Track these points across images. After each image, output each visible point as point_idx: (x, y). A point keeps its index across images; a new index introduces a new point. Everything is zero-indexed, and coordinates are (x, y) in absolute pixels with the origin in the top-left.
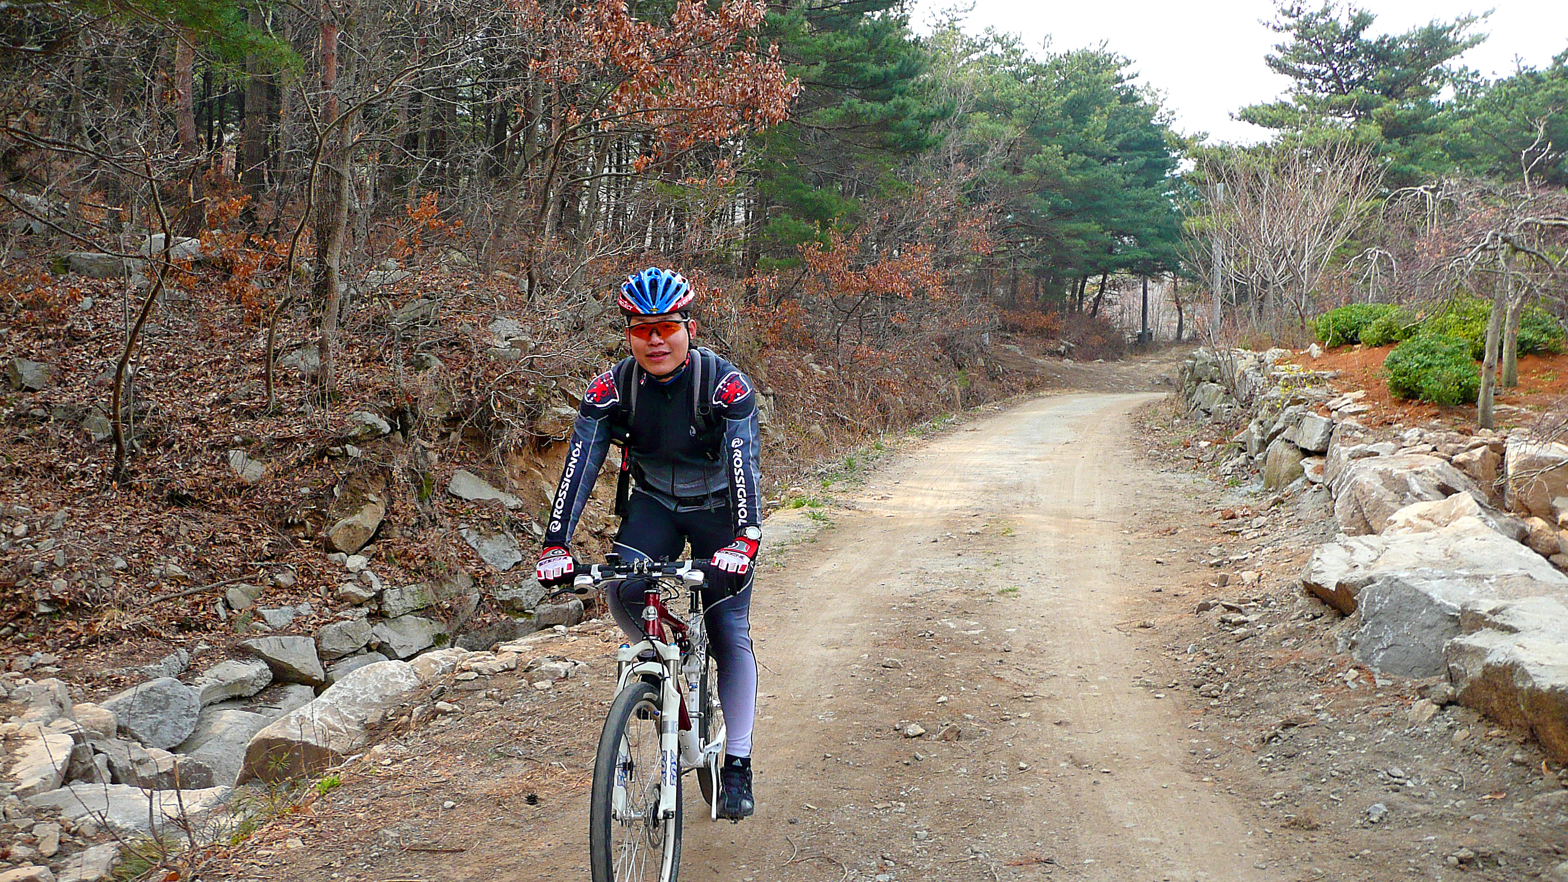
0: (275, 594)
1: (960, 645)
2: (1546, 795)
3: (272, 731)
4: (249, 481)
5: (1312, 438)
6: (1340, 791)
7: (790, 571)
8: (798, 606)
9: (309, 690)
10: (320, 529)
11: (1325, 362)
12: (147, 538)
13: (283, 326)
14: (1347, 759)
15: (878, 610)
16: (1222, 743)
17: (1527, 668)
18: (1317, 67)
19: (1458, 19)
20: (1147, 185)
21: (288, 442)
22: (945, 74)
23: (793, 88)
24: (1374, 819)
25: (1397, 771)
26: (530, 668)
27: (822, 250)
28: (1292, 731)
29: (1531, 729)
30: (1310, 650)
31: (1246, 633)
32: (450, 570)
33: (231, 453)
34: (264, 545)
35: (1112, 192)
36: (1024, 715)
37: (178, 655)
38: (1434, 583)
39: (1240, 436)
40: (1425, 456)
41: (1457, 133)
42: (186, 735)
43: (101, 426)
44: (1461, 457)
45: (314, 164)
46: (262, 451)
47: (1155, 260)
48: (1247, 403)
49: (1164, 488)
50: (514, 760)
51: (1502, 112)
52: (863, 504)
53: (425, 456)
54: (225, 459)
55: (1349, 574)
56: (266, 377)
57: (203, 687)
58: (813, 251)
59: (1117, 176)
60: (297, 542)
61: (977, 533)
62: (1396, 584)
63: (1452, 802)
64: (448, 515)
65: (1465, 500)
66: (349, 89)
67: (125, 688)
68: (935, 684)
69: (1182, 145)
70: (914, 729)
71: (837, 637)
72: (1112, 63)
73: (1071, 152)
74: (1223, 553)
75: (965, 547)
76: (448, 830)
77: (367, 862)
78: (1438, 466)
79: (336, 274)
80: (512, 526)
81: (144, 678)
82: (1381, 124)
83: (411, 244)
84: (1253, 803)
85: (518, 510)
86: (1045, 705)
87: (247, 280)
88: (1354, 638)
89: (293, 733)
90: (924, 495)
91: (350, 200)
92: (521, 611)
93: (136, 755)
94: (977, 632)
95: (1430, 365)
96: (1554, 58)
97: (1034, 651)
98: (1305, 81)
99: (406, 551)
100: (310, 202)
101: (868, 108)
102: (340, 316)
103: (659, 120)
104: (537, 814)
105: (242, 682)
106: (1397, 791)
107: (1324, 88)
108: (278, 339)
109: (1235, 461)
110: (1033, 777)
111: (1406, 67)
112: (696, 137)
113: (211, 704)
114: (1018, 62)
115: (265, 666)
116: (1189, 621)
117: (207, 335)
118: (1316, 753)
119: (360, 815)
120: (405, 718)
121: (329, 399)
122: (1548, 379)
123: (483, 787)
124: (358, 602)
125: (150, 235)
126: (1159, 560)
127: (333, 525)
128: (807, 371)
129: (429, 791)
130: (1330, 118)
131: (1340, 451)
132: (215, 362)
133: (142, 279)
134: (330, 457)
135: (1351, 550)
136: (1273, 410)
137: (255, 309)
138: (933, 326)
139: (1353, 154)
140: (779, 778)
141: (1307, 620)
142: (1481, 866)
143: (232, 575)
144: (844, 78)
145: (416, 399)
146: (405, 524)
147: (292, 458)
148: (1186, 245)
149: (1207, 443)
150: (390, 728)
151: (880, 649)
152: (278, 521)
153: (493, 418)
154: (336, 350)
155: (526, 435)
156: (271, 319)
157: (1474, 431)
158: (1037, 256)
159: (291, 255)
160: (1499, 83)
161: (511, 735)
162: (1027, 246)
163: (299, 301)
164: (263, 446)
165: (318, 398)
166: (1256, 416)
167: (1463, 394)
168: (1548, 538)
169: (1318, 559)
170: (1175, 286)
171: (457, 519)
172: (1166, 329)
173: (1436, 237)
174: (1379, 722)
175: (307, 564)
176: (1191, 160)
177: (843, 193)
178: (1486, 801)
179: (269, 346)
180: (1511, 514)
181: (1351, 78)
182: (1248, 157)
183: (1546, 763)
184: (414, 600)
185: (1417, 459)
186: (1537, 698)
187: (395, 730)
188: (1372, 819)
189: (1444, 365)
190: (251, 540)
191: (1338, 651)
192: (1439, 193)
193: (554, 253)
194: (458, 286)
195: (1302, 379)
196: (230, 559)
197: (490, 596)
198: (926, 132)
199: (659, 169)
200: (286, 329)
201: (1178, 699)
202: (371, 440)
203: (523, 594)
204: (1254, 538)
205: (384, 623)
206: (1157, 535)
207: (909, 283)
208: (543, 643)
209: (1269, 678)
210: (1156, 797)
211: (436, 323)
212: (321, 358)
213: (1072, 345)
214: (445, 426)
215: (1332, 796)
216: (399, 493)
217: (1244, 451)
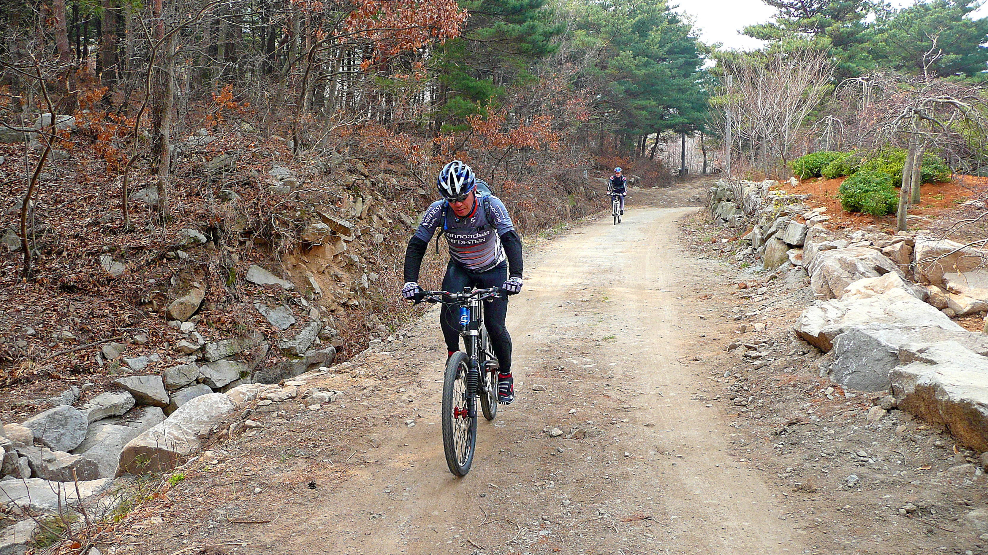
0: (135, 349)
1: (581, 375)
2: (957, 467)
3: (137, 442)
4: (114, 275)
5: (794, 237)
6: (828, 466)
9: (159, 409)
10: (162, 305)
11: (800, 189)
12: (48, 314)
13: (134, 174)
14: (830, 445)
15: (527, 352)
16: (750, 436)
17: (944, 388)
18: (791, 1)
20: (686, 76)
21: (139, 249)
22: (558, 6)
23: (464, 16)
24: (851, 485)
25: (863, 453)
26: (305, 396)
27: (482, 119)
28: (794, 427)
29: (946, 425)
30: (803, 374)
31: (761, 364)
32: (249, 330)
33: (102, 257)
34: (126, 317)
35: (664, 81)
36: (625, 421)
37: (72, 390)
38: (881, 332)
39: (749, 236)
40: (866, 248)
41: (878, 42)
42: (79, 442)
43: (14, 243)
44: (887, 249)
45: (150, 67)
46: (122, 256)
47: (690, 124)
48: (751, 214)
49: (702, 269)
50: (298, 459)
51: (904, 29)
53: (229, 256)
54: (98, 262)
55: (827, 327)
56: (122, 207)
57: (89, 410)
58: (476, 120)
59: (667, 71)
60: (148, 314)
61: (587, 301)
62: (858, 333)
63: (898, 472)
64: (247, 295)
65: (893, 277)
66: (171, 16)
67: (38, 412)
68: (567, 401)
69: (708, 51)
70: (556, 431)
73: (638, 55)
74: (741, 311)
75: (579, 309)
76: (258, 508)
77: (206, 532)
78: (875, 255)
79: (167, 139)
80: (288, 301)
81: (50, 406)
82: (831, 37)
83: (216, 119)
84: (774, 476)
85: (292, 290)
86: (638, 413)
87: (107, 144)
88: (831, 367)
89: (151, 443)
90: (552, 276)
91: (175, 90)
92: (296, 355)
93: (47, 456)
94: (591, 366)
95: (867, 191)
97: (628, 377)
98: (784, 10)
99: (220, 319)
100: (148, 93)
101: (510, 28)
102: (171, 166)
103: (376, 36)
104: (316, 495)
105: (115, 406)
106: (863, 466)
107: (795, 15)
108: (130, 182)
109: (745, 251)
110: (633, 461)
112: (401, 48)
113: (95, 421)
115: (130, 395)
116: (724, 356)
117: (83, 180)
118: (810, 442)
119: (200, 499)
120: (225, 431)
121: (166, 221)
122: (939, 198)
123: (279, 478)
124: (189, 352)
125: (41, 114)
126: (702, 316)
127: (171, 303)
129: (244, 482)
130: (800, 34)
131: (813, 246)
132: (88, 197)
133: (37, 143)
134: (167, 259)
135: (825, 310)
136: (769, 219)
137: (114, 162)
138: (552, 167)
139: (815, 56)
141: (800, 355)
142: (920, 514)
143: (106, 337)
144: (494, 8)
145: (223, 220)
146: (218, 301)
147: (142, 259)
148: (710, 114)
149: (726, 240)
150: (216, 438)
151: (530, 379)
152: (134, 301)
153: (273, 232)
154: (169, 189)
155: (295, 242)
156: (124, 169)
157: (895, 232)
158: (616, 122)
159: (137, 127)
160: (903, 11)
161: (295, 442)
162: (610, 115)
163: (143, 157)
164: (123, 252)
165: (158, 221)
166: (757, 223)
167: (888, 208)
168: (941, 298)
169: (805, 316)
170: (702, 140)
171: (252, 297)
172: (696, 167)
173: (871, 110)
174: (849, 421)
175: (155, 329)
176: (713, 60)
177: (494, 82)
178: (919, 472)
179: (124, 186)
180: (919, 284)
181: (813, 8)
182: (749, 58)
183: (956, 447)
184: (226, 350)
185: (861, 251)
186: (951, 406)
187: (219, 439)
188: (849, 485)
189: (876, 191)
190: (117, 314)
191: (821, 375)
192: (871, 82)
193: (310, 124)
194: (248, 146)
195: (787, 199)
196: (104, 326)
197: (275, 346)
198: (547, 43)
199: (376, 68)
200: (135, 176)
201: (721, 408)
202: (194, 247)
203: (297, 344)
204: (760, 301)
205: (207, 365)
206: (699, 300)
207: (537, 140)
208: (313, 379)
209: (777, 393)
210: (712, 473)
211: (234, 170)
212: (159, 194)
213: (638, 178)
214: (242, 237)
215: (823, 470)
216: (214, 282)
217: (750, 245)
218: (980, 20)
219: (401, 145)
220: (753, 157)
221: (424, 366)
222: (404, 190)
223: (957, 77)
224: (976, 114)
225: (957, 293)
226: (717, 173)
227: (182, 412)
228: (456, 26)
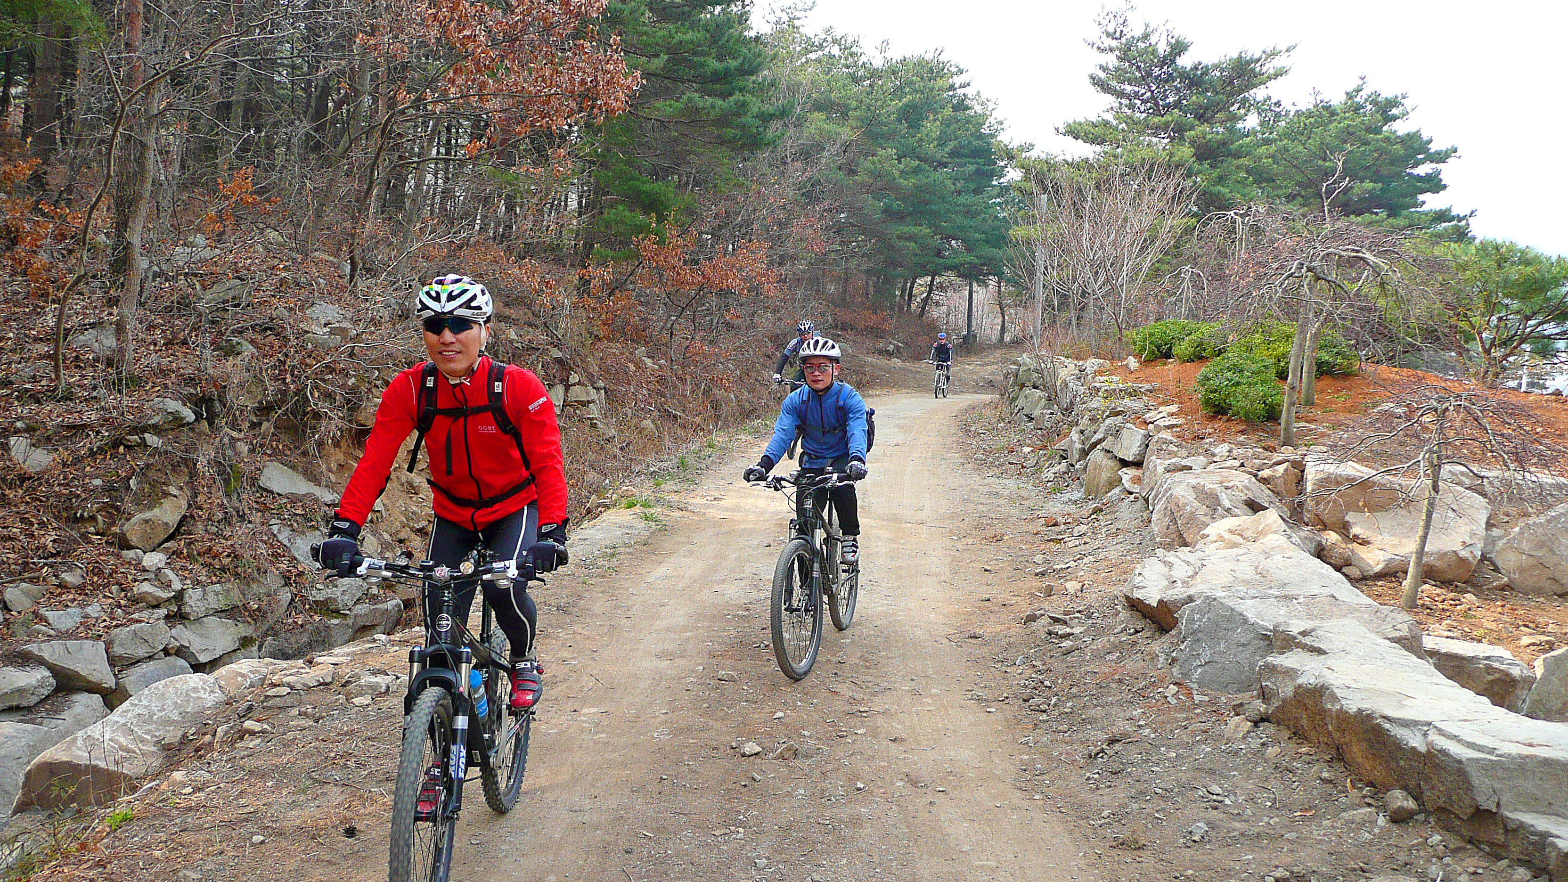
0: (60, 595)
2: (1352, 813)
3: (55, 753)
4: (31, 471)
5: (1129, 448)
6: (1163, 809)
7: (622, 575)
8: (630, 614)
9: (97, 698)
10: (113, 523)
11: (1142, 375)
13: (77, 304)
14: (1169, 775)
15: (712, 618)
16: (1050, 758)
17: (1335, 690)
18: (1136, 89)
19: (1264, 52)
20: (977, 191)
21: (79, 429)
22: (783, 72)
23: (634, 81)
24: (1196, 838)
25: (1216, 789)
26: (347, 682)
27: (658, 243)
28: (1117, 747)
29: (1338, 748)
30: (1133, 664)
31: (1072, 646)
32: (259, 569)
33: (13, 440)
34: (48, 540)
35: (943, 198)
36: (859, 732)
38: (1249, 602)
39: (1063, 444)
40: (1233, 471)
41: (1260, 158)
44: (1265, 473)
45: (115, 131)
46: (49, 439)
47: (981, 265)
48: (1068, 410)
49: (990, 493)
50: (330, 786)
51: (1300, 141)
52: (695, 505)
53: (233, 447)
54: (5, 447)
55: (1170, 592)
56: (54, 357)
58: (649, 244)
59: (948, 183)
60: (87, 538)
62: (1214, 603)
63: (1266, 819)
64: (258, 510)
65: (1272, 517)
66: (156, 52)
68: (771, 698)
69: (1010, 156)
70: (751, 747)
71: (671, 647)
72: (946, 71)
73: (905, 156)
74: (1047, 561)
76: (257, 869)
78: (1246, 481)
79: (138, 250)
82: (1193, 146)
83: (222, 221)
84: (1083, 823)
86: (880, 720)
87: (34, 252)
88: (1174, 654)
89: (79, 755)
90: (757, 496)
91: (155, 170)
92: (337, 612)
95: (1238, 384)
96: (1347, 94)
97: (869, 663)
98: (1125, 101)
99: (210, 548)
100: (108, 172)
101: (708, 103)
102: (141, 293)
103: (493, 104)
104: (356, 848)
105: (21, 691)
106: (1216, 808)
107: (1142, 109)
108: (69, 317)
109: (1056, 469)
110: (870, 797)
111: (1217, 93)
112: (532, 124)
114: (856, 66)
115: (47, 673)
116: (1017, 630)
118: (1140, 770)
119: (157, 853)
120: (207, 738)
121: (127, 384)
122: (1341, 398)
123: (295, 818)
124: (155, 603)
126: (988, 568)
127: (128, 520)
128: (639, 365)
129: (235, 824)
130: (1147, 138)
131: (1157, 464)
134: (126, 446)
135: (1169, 565)
136: (1093, 420)
137: (43, 283)
138: (766, 322)
139: (1169, 174)
140: (613, 803)
141: (1130, 635)
143: (11, 573)
144: (686, 72)
145: (225, 387)
146: (209, 519)
147: (83, 446)
148: (1011, 252)
149: (1029, 449)
150: (192, 749)
151: (714, 661)
152: (65, 514)
153: (309, 409)
154: (136, 332)
155: (345, 427)
156: (61, 294)
157: (1277, 448)
158: (869, 256)
159: (87, 227)
160: (1298, 113)
161: (326, 758)
162: (859, 246)
163: (94, 277)
164: (50, 432)
165: (114, 382)
166: (1077, 424)
167: (1268, 411)
168: (1341, 551)
169: (1140, 574)
170: (999, 290)
171: (267, 514)
172: (989, 331)
173: (1246, 262)
174: (1198, 738)
175: (97, 562)
176: (1018, 170)
177: (679, 186)
178: (1297, 819)
179: (58, 324)
180: (1310, 528)
181: (1167, 101)
182: (1072, 170)
183: (1351, 781)
184: (219, 600)
185: (1227, 474)
186: (1344, 719)
187: (197, 751)
188: (1194, 838)
189: (1251, 384)
190: (33, 535)
191: (1159, 666)
192: (1247, 218)
193: (379, 237)
194: (274, 267)
195: (1121, 391)
196: (9, 555)
197: (302, 596)
198: (765, 130)
199: (492, 154)
200: (79, 307)
201: (1009, 714)
202: (173, 430)
203: (338, 593)
204: (1076, 546)
205: (184, 625)
206: (984, 542)
207: (744, 280)
208: (362, 653)
209: (1094, 692)
210: (990, 817)
211: (248, 305)
212: (118, 340)
213: (900, 345)
214: (257, 415)
215: (1156, 815)
216: (203, 486)
217: (1066, 458)
218: (1408, 134)
219: (525, 279)
220: (1074, 322)
221: (547, 637)
222: (528, 350)
223: (1374, 216)
224: (1395, 276)
225: (1365, 543)
226: (1018, 343)
227: (136, 705)
228: (622, 97)
